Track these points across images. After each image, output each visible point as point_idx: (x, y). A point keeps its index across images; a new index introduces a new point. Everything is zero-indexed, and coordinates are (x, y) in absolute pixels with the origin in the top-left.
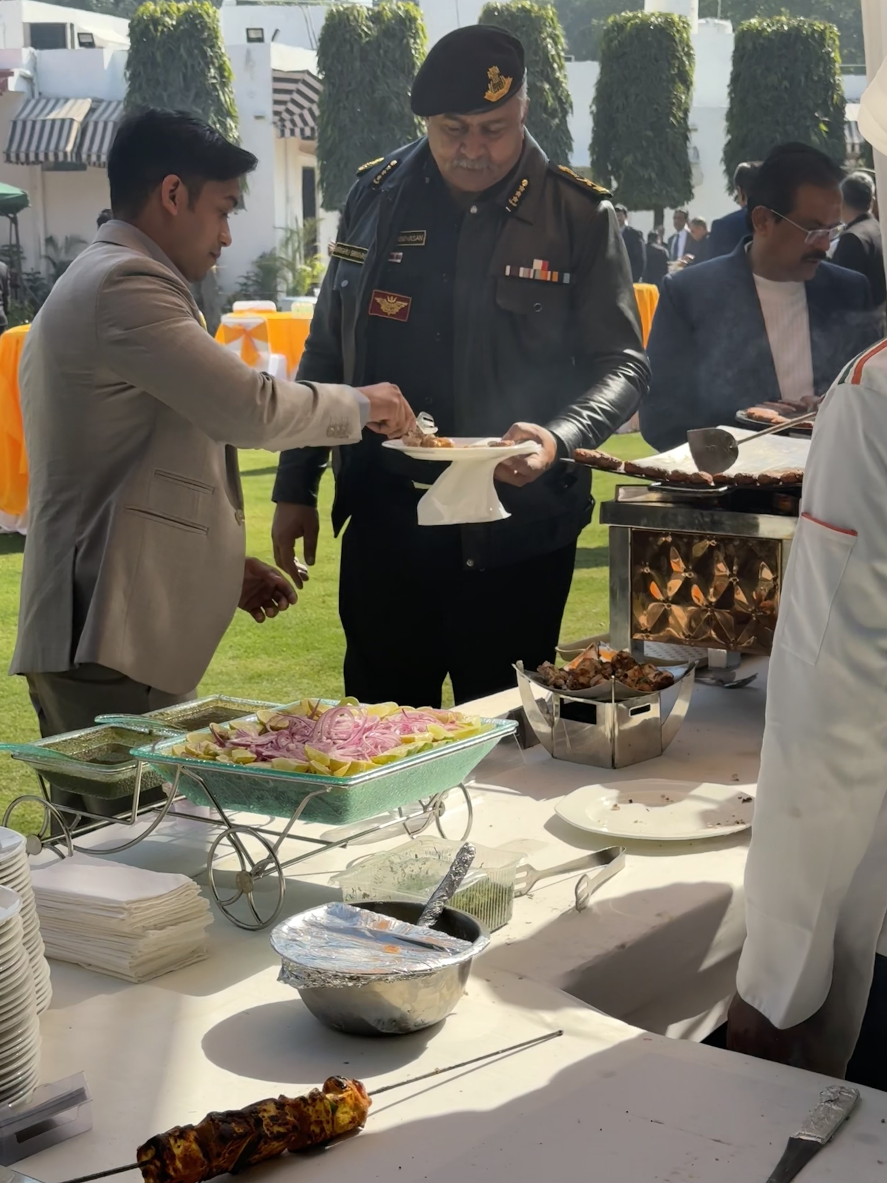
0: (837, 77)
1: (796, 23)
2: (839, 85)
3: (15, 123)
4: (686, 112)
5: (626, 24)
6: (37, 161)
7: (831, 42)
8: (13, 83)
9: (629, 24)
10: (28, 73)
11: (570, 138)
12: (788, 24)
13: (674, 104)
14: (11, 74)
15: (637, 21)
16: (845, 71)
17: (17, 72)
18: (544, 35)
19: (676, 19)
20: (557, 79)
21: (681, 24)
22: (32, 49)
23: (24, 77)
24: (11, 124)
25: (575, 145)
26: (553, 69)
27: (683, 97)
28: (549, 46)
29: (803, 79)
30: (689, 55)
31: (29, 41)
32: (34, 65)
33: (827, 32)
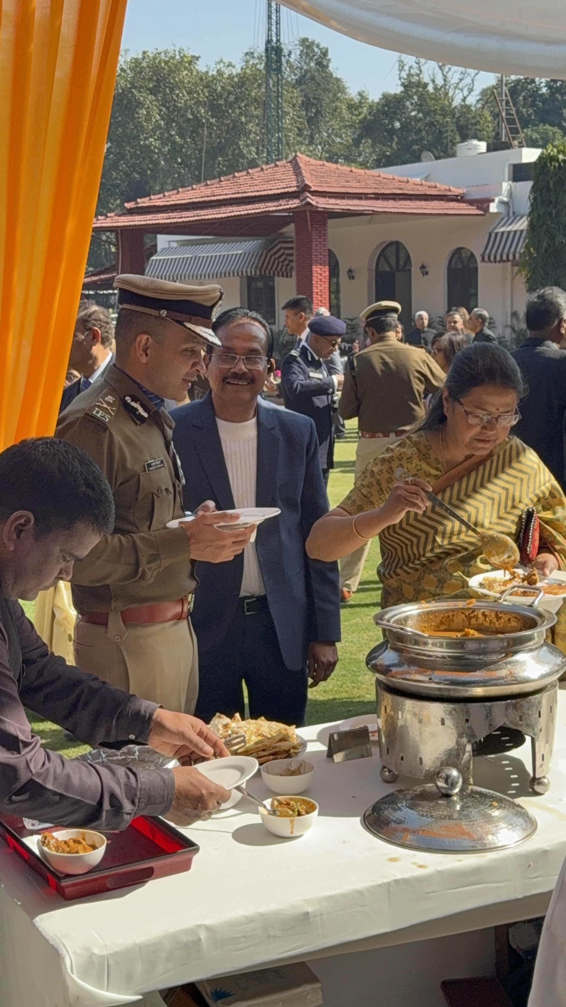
3: (490, 235)
6: (508, 260)
8: (493, 208)
10: (506, 199)
14: (493, 201)
17: (497, 200)
22: (510, 182)
23: (502, 202)
24: (488, 236)
31: (511, 177)
32: (511, 194)
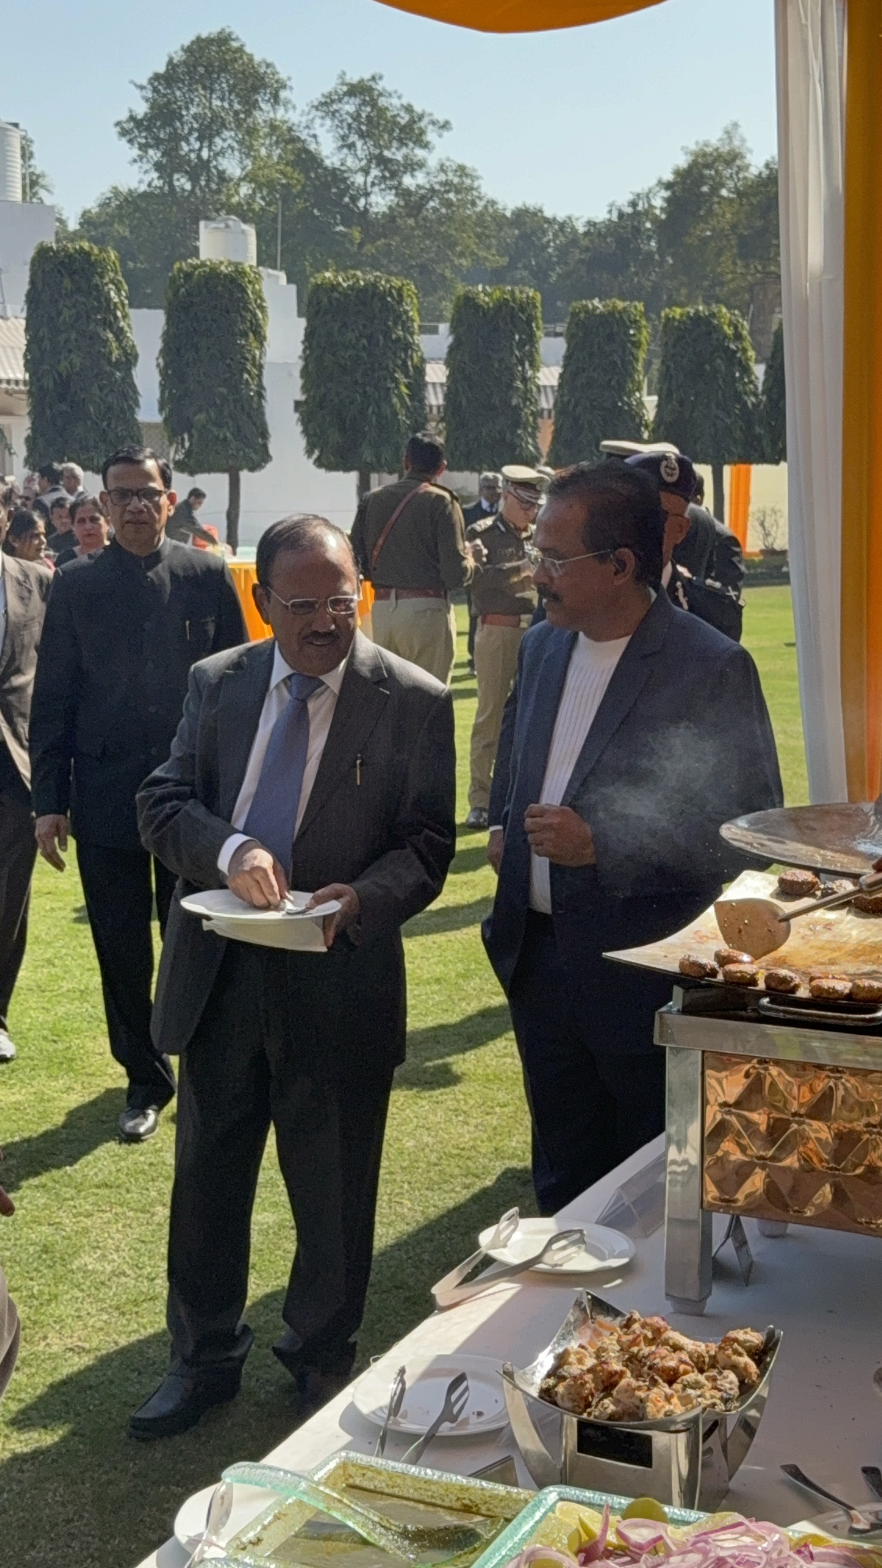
0: (415, 337)
1: (372, 279)
2: (418, 346)
4: (260, 367)
5: (193, 272)
7: (409, 300)
9: (197, 272)
11: (136, 392)
12: (364, 280)
13: (247, 359)
15: (207, 269)
16: (423, 330)
18: (106, 280)
19: (248, 270)
20: (121, 329)
21: (253, 275)
25: (142, 401)
26: (116, 317)
27: (257, 352)
28: (112, 294)
29: (381, 338)
30: (262, 308)
33: (405, 288)
